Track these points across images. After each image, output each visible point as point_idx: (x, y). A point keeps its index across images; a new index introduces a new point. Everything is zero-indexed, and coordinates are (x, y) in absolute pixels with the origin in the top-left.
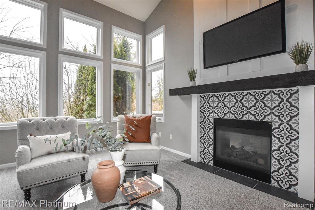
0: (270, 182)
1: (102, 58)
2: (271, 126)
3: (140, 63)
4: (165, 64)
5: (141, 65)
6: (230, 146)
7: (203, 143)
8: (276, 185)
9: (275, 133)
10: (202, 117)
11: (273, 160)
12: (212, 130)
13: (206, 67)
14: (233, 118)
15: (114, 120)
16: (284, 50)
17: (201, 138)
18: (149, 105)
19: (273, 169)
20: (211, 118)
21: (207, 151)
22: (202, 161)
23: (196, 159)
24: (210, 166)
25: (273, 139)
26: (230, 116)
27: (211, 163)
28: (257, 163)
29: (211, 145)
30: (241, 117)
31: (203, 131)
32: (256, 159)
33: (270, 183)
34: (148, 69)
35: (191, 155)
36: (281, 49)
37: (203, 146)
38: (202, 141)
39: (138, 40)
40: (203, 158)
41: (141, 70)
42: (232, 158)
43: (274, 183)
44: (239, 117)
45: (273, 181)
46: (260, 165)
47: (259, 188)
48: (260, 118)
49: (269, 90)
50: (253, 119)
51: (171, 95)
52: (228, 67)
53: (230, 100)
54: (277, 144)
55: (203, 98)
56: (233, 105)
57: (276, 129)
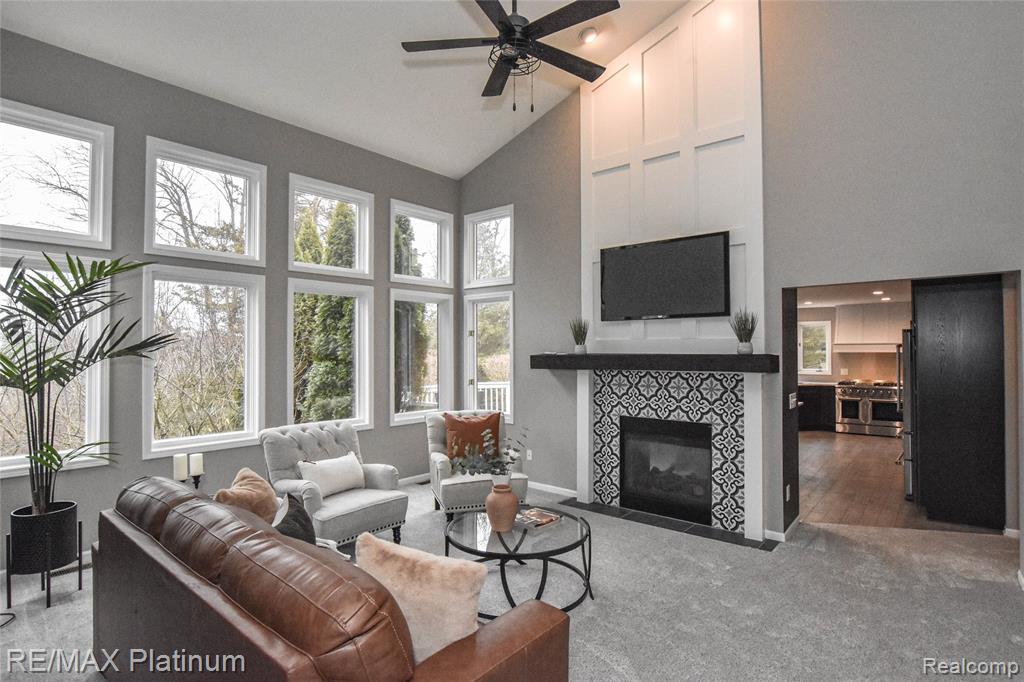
0: (709, 522)
1: (372, 278)
2: (711, 430)
3: (448, 280)
4: (513, 292)
5: (452, 287)
6: (651, 468)
7: (600, 466)
8: (719, 526)
9: (716, 441)
10: (598, 414)
11: (714, 486)
12: (618, 439)
14: (654, 416)
15: (396, 420)
16: (727, 312)
17: (597, 456)
18: (470, 382)
19: (714, 501)
20: (614, 415)
21: (609, 480)
22: (599, 500)
23: (587, 498)
24: (613, 507)
25: (714, 451)
26: (648, 413)
27: (616, 503)
28: (693, 494)
29: (616, 467)
30: (666, 415)
31: (599, 441)
32: (692, 488)
33: (710, 524)
34: (467, 298)
35: (575, 489)
36: (722, 310)
37: (599, 471)
38: (597, 461)
39: (441, 224)
40: (600, 495)
41: (450, 297)
42: (654, 490)
43: (716, 524)
44: (663, 415)
45: (714, 520)
46: (699, 497)
47: (693, 532)
48: (695, 418)
49: (708, 373)
50: (685, 419)
51: (532, 367)
52: (645, 324)
53: (648, 384)
54: (719, 459)
55: (600, 376)
56: (654, 393)
57: (717, 435)
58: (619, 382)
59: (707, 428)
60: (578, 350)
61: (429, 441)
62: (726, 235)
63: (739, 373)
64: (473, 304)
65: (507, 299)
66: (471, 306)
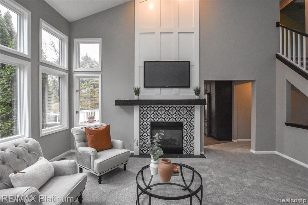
0: (182, 153)
3: (66, 67)
4: (102, 75)
5: (68, 70)
7: (143, 140)
8: (185, 153)
9: (185, 127)
10: (142, 121)
11: (184, 141)
12: (150, 130)
13: (146, 86)
14: (164, 121)
15: (43, 133)
16: (189, 86)
17: (141, 137)
18: (77, 112)
19: (184, 146)
20: (148, 121)
21: (146, 145)
22: (142, 153)
23: (137, 153)
25: (184, 130)
26: (161, 119)
30: (168, 120)
31: (142, 131)
34: (75, 75)
37: (142, 142)
38: (141, 139)
40: (142, 151)
48: (178, 120)
50: (175, 121)
51: (116, 105)
52: (160, 89)
53: (161, 110)
54: (185, 133)
55: (143, 108)
56: (164, 113)
57: (185, 125)
58: (150, 110)
59: (182, 123)
60: (136, 98)
61: (76, 142)
62: (189, 62)
63: (192, 105)
64: (78, 78)
65: (98, 77)
66: (77, 79)
